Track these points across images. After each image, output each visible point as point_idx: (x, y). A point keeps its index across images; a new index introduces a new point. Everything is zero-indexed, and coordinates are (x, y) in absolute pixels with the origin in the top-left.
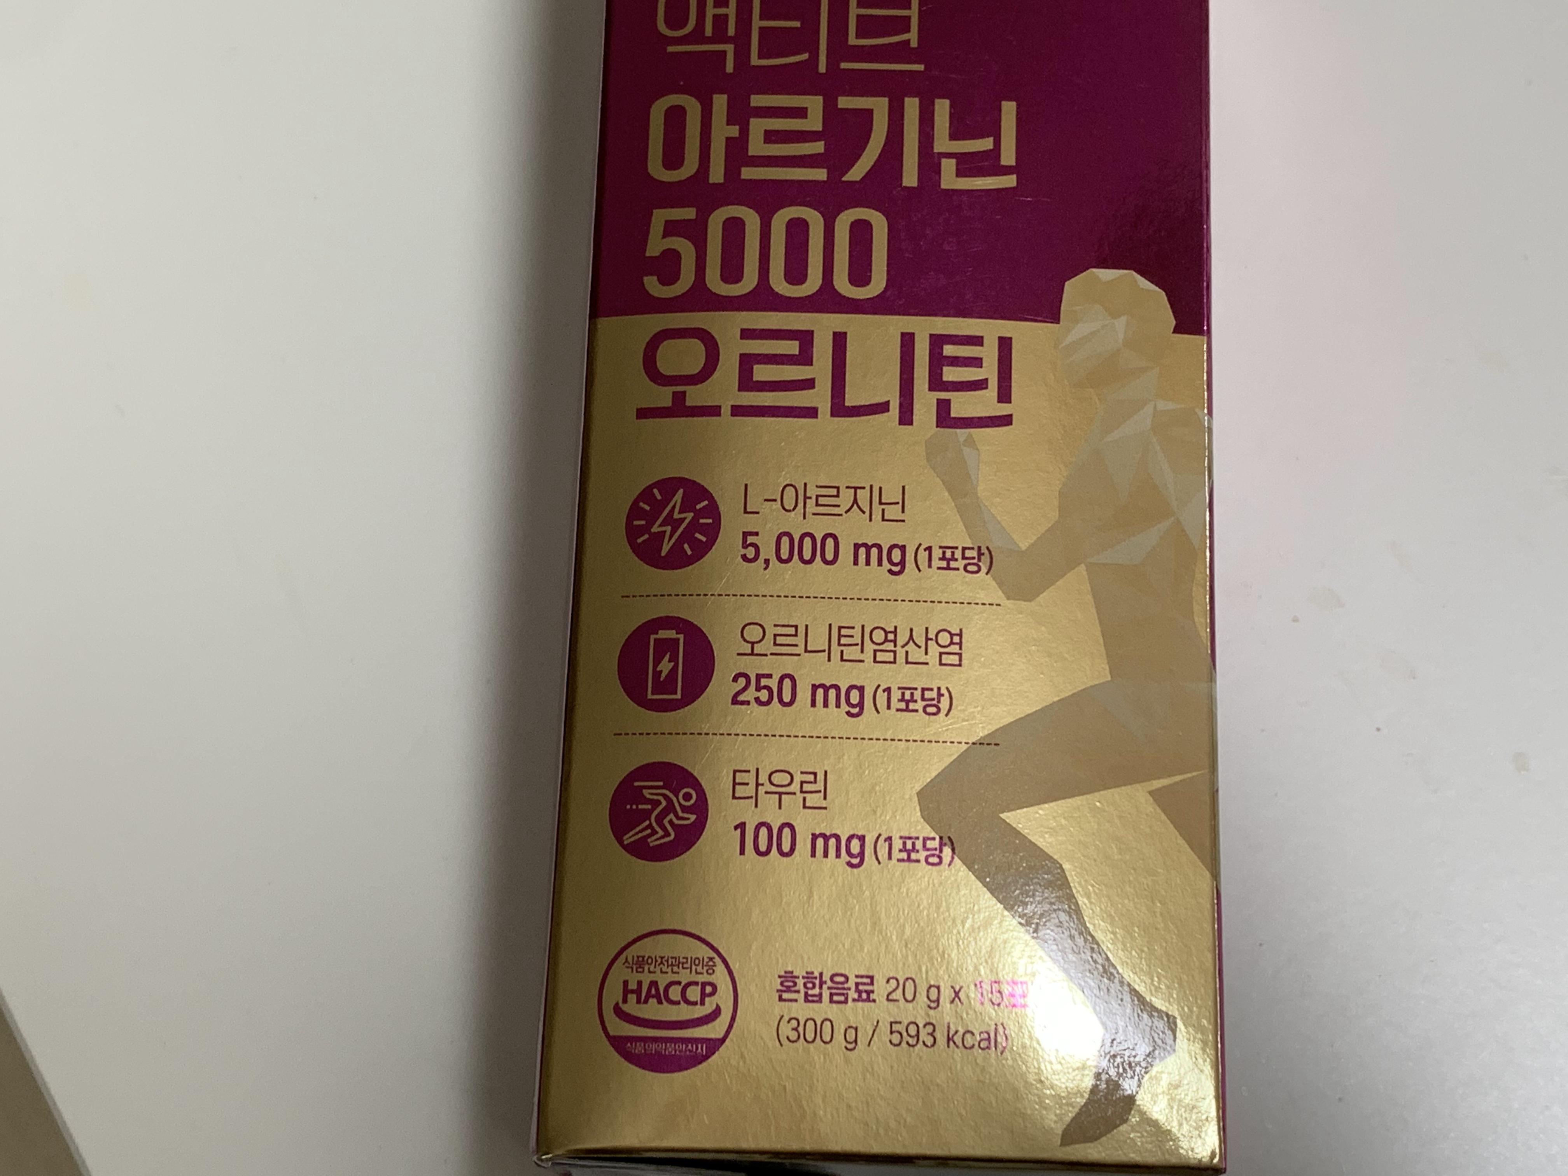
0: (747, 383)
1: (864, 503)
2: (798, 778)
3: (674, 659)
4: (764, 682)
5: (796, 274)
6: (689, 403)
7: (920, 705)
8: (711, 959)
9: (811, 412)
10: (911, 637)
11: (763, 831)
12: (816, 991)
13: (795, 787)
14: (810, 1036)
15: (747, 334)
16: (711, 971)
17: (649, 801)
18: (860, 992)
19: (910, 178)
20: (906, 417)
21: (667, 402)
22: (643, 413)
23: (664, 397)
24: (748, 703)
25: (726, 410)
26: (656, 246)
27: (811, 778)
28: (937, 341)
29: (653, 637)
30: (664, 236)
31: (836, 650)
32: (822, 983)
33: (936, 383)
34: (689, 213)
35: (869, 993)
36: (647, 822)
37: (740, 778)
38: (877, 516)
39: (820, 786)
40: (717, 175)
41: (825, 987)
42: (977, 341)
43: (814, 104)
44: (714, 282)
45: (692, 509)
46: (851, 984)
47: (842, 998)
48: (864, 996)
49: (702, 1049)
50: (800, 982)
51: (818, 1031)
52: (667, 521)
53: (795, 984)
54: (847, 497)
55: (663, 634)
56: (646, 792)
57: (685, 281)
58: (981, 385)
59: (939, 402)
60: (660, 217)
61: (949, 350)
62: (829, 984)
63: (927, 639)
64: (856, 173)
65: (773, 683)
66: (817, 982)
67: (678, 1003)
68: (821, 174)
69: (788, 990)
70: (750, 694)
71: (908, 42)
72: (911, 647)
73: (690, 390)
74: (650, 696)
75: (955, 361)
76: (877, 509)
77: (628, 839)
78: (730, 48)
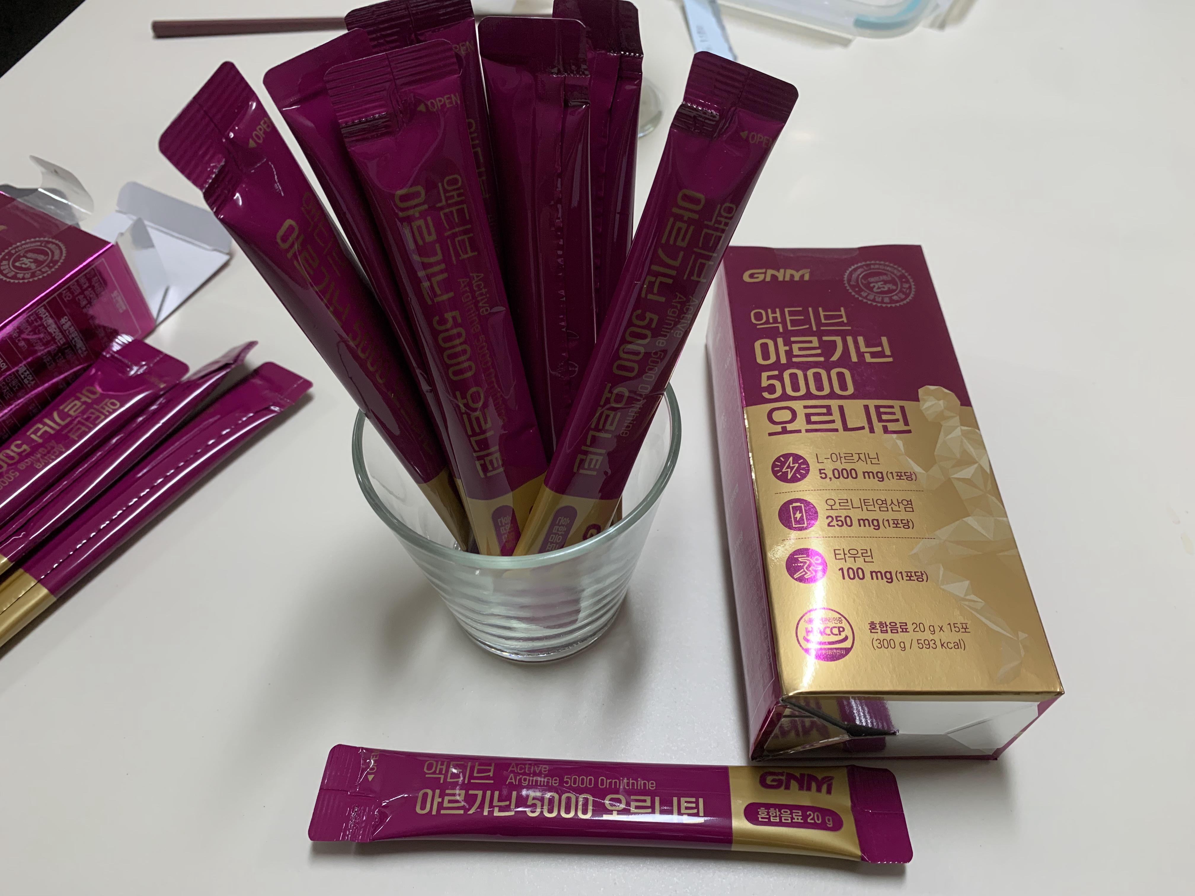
0: (809, 422)
1: (863, 458)
2: (860, 552)
3: (801, 512)
4: (839, 519)
5: (820, 388)
6: (788, 430)
7: (901, 525)
8: (840, 618)
9: (836, 430)
10: (892, 502)
11: (851, 571)
12: (885, 629)
13: (860, 555)
14: (886, 646)
15: (805, 407)
16: (841, 622)
17: (801, 562)
18: (902, 629)
19: (854, 359)
20: (872, 430)
21: (780, 430)
22: (770, 434)
23: (779, 428)
24: (834, 526)
25: (803, 431)
26: (765, 383)
27: (865, 551)
28: (877, 407)
29: (791, 506)
30: (767, 380)
31: (864, 508)
32: (887, 626)
33: (880, 420)
34: (776, 373)
35: (906, 629)
36: (802, 570)
37: (837, 552)
38: (869, 462)
39: (869, 554)
40: (783, 360)
41: (888, 627)
42: (892, 407)
43: (815, 339)
44: (789, 391)
45: (797, 463)
46: (898, 625)
47: (896, 631)
48: (904, 630)
49: (843, 652)
50: (878, 626)
51: (889, 644)
52: (789, 467)
53: (876, 626)
54: (856, 457)
55: (795, 505)
56: (800, 559)
57: (779, 393)
58: (897, 420)
59: (883, 426)
60: (764, 375)
61: (882, 410)
62: (889, 626)
63: (899, 503)
64: (835, 358)
65: (843, 519)
66: (884, 625)
67: (829, 635)
68: (822, 359)
69: (873, 628)
70: (834, 523)
71: (843, 321)
72: (893, 505)
73: (787, 425)
74: (794, 526)
75: (885, 413)
76: (869, 461)
77: (796, 576)
78: (780, 326)
